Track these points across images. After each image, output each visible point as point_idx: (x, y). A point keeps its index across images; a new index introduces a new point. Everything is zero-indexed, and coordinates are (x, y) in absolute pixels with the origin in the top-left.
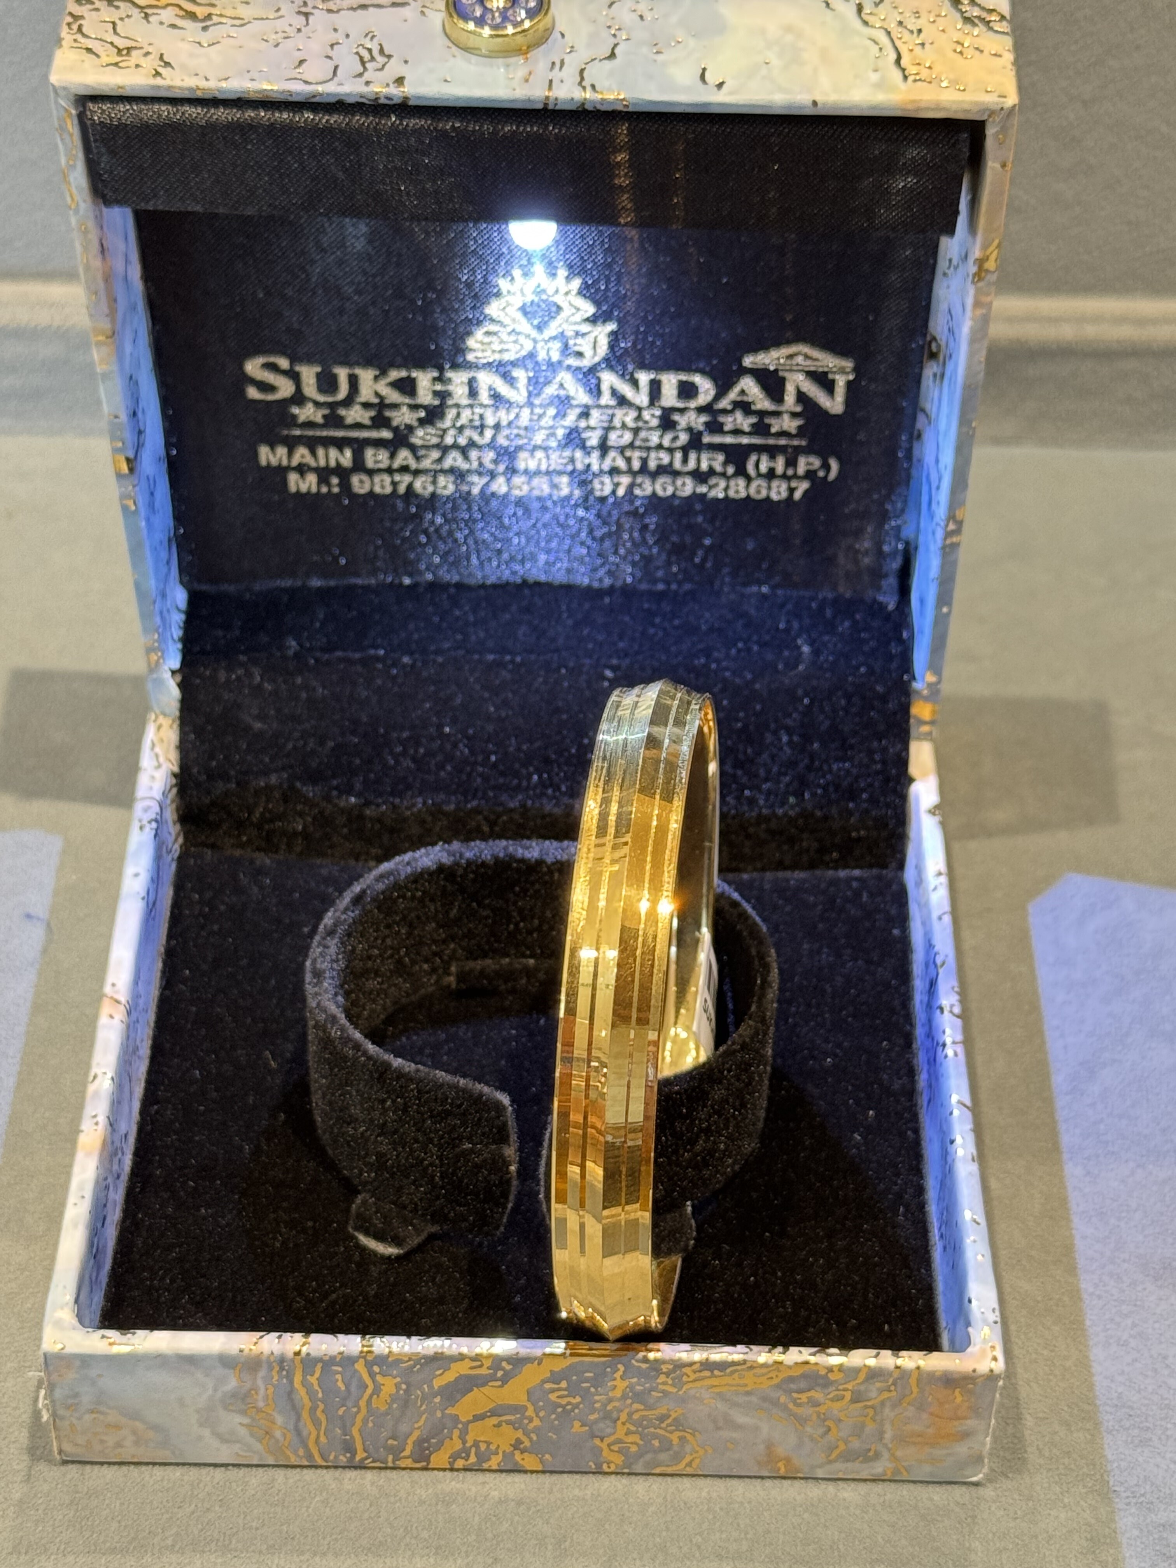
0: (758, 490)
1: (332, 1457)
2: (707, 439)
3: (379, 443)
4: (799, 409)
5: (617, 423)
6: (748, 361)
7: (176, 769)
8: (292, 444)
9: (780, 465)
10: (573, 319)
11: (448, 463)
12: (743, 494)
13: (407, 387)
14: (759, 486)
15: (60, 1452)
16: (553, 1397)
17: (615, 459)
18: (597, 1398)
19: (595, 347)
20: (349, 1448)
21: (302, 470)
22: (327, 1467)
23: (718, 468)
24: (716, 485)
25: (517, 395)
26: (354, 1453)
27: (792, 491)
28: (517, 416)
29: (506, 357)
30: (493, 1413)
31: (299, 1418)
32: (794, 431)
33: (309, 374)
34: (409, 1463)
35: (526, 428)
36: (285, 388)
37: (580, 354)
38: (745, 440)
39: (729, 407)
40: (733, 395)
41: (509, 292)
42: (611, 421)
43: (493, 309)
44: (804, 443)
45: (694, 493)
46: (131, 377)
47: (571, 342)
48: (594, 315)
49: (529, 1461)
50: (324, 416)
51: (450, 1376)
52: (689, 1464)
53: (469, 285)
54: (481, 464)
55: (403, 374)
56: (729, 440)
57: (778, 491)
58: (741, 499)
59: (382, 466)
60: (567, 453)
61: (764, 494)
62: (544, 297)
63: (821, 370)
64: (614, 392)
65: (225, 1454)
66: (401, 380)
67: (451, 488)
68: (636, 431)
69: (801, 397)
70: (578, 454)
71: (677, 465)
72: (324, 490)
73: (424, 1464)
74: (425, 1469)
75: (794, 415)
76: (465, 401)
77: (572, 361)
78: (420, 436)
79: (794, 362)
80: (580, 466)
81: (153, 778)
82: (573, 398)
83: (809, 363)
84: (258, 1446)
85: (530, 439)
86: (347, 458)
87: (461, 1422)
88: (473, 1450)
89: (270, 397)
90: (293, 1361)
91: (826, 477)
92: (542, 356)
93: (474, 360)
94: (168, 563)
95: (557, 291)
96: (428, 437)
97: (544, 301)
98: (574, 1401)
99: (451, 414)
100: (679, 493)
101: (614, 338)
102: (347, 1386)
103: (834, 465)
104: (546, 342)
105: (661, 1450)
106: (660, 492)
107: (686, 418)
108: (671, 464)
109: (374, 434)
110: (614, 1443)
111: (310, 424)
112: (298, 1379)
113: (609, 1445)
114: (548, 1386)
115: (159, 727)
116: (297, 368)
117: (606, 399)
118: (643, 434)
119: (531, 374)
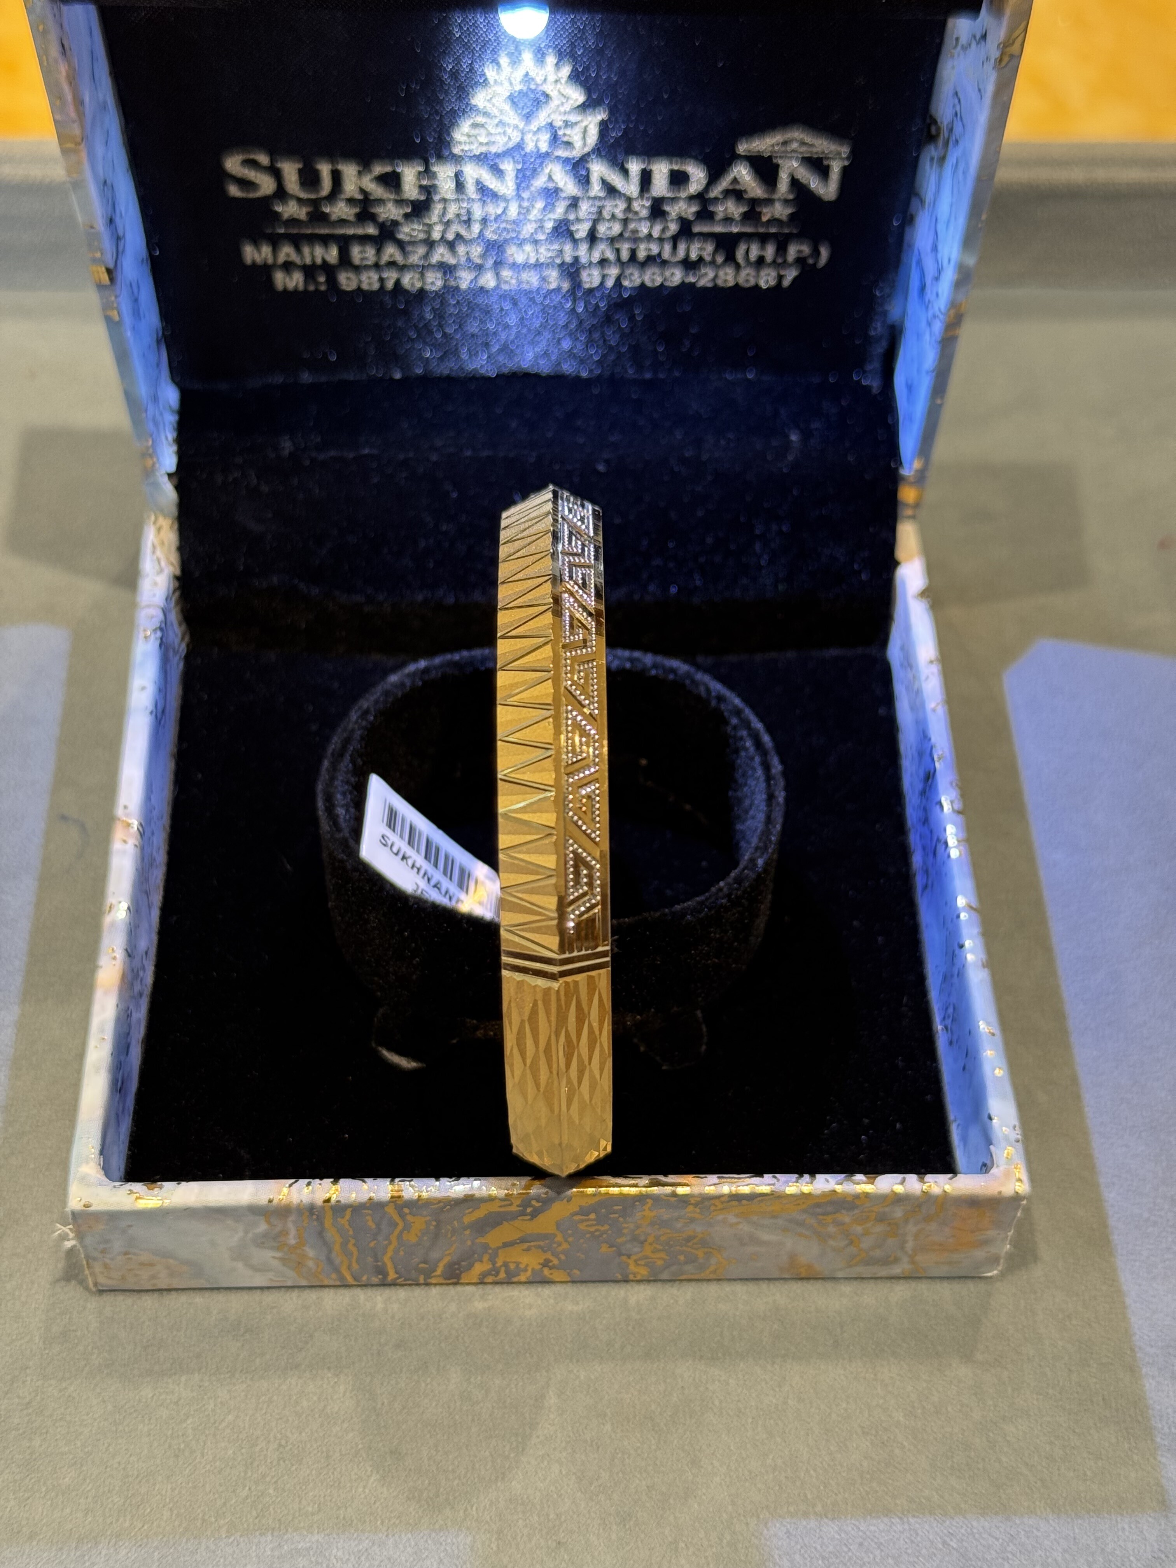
0: (747, 277)
1: (364, 1278)
2: (696, 229)
3: (364, 239)
4: (791, 197)
5: (606, 214)
6: (742, 148)
7: (178, 572)
8: (275, 242)
9: (770, 252)
10: (562, 109)
11: (435, 258)
12: (731, 283)
13: (392, 181)
14: (748, 275)
15: (96, 1284)
16: (582, 1227)
17: (602, 250)
18: (625, 1225)
19: (584, 138)
20: (381, 1271)
21: (288, 266)
22: (359, 1286)
23: (708, 258)
24: (706, 274)
25: (506, 187)
26: (385, 1274)
27: (780, 278)
28: (505, 209)
29: (494, 149)
30: (523, 1240)
31: (330, 1251)
32: (784, 218)
33: (290, 170)
34: (442, 1281)
35: (514, 222)
36: (266, 185)
37: (569, 144)
38: (735, 230)
39: (721, 197)
40: (724, 184)
41: (495, 81)
42: (600, 213)
43: (479, 99)
44: (795, 231)
45: (683, 283)
46: (105, 182)
47: (560, 133)
48: (584, 103)
49: (557, 1275)
50: (308, 214)
51: (480, 1213)
52: (715, 1272)
53: (455, 75)
54: (469, 260)
55: (388, 169)
56: (718, 229)
57: (766, 279)
58: (730, 288)
59: (369, 263)
60: (556, 247)
61: (752, 282)
62: (533, 87)
63: (815, 156)
64: (604, 182)
65: (259, 1280)
66: (387, 174)
67: (439, 283)
68: (625, 222)
69: (795, 183)
70: (568, 248)
71: (667, 254)
72: (312, 288)
73: (455, 1280)
74: (455, 1284)
75: (786, 202)
76: (450, 196)
77: (562, 153)
78: (407, 231)
79: (789, 149)
80: (568, 259)
81: (155, 584)
82: (561, 190)
83: (804, 149)
84: (291, 1273)
85: (519, 232)
86: (333, 255)
87: (490, 1248)
88: (503, 1269)
89: (251, 195)
90: (323, 1208)
91: (815, 265)
92: (530, 147)
93: (461, 154)
94: (158, 365)
95: (545, 80)
96: (415, 234)
97: (533, 91)
98: (602, 1229)
99: (437, 209)
100: (667, 284)
101: (604, 127)
102: (378, 1226)
103: (824, 253)
104: (535, 133)
105: (686, 1263)
106: (649, 284)
107: (676, 208)
108: (659, 255)
109: (360, 231)
110: (640, 1259)
111: (293, 221)
112: (328, 1222)
113: (635, 1261)
114: (577, 1218)
115: (159, 530)
116: (279, 165)
117: (596, 189)
118: (632, 226)
119: (519, 167)
